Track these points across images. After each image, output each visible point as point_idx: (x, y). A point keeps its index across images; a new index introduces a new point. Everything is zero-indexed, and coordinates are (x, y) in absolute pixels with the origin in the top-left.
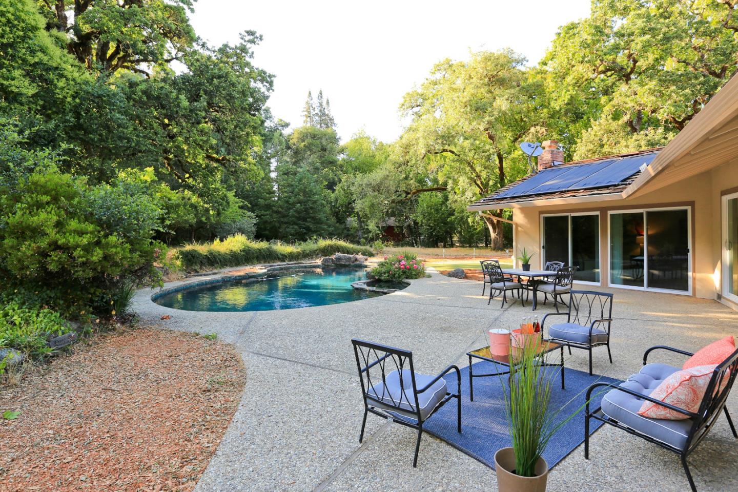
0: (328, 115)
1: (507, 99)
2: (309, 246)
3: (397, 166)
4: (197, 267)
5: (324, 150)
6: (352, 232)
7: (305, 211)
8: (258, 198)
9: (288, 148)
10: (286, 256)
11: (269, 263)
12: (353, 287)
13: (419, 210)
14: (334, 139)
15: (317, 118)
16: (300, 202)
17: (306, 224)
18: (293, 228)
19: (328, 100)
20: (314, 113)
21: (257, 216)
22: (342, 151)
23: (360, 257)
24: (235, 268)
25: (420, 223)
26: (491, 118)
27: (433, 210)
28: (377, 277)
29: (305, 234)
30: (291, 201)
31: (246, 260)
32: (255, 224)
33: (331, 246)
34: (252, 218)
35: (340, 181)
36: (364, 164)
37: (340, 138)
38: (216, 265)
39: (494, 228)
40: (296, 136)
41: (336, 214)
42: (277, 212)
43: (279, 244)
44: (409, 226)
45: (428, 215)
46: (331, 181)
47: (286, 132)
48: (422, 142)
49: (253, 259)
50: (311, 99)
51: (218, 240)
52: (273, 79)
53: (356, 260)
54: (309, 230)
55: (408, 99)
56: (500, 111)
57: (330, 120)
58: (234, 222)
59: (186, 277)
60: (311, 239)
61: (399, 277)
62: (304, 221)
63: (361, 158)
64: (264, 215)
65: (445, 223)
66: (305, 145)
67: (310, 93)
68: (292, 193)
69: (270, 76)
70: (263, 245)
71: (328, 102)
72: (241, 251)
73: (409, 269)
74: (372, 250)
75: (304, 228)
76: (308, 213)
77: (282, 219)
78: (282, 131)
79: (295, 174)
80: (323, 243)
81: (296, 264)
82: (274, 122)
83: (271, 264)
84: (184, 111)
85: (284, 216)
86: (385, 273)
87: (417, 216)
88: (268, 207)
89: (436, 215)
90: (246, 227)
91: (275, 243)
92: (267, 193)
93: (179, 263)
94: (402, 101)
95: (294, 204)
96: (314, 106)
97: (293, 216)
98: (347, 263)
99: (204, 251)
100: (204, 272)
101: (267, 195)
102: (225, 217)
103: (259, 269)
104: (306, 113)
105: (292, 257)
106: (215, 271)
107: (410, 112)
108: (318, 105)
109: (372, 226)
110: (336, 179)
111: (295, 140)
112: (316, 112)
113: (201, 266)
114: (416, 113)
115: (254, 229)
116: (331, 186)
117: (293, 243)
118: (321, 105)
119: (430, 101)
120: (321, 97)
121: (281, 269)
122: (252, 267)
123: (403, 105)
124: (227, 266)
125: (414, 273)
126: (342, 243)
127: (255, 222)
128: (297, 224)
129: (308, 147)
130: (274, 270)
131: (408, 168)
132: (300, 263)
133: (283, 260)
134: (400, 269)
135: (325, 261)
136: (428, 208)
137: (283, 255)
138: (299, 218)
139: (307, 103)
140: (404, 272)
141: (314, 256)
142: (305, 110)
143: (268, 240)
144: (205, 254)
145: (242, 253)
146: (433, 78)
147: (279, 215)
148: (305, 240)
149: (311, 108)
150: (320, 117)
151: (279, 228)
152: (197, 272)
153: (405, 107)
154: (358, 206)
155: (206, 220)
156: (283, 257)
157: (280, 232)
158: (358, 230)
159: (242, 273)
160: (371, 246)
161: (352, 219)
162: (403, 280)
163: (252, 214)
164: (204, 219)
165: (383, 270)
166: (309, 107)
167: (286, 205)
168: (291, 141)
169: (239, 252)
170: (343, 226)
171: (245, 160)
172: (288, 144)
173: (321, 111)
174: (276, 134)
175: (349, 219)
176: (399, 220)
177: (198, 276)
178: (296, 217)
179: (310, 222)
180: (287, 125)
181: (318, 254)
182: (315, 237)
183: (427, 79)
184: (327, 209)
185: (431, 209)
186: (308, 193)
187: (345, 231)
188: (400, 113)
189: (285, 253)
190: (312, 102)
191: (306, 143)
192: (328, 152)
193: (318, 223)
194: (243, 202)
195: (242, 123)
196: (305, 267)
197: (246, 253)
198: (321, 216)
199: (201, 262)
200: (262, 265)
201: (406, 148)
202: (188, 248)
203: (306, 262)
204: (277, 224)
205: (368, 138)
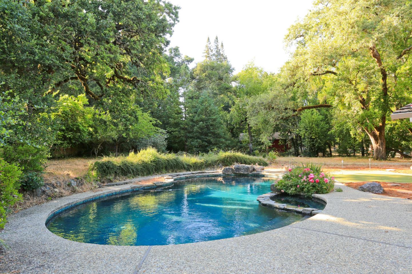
0: (222, 55)
1: (398, 16)
2: (211, 156)
3: (285, 87)
4: (111, 178)
5: (221, 79)
6: (244, 144)
7: (207, 128)
8: (169, 117)
9: (193, 78)
10: (191, 166)
11: (176, 172)
12: (260, 202)
13: (302, 125)
14: (229, 69)
15: (214, 57)
16: (202, 120)
17: (208, 138)
18: (197, 142)
19: (222, 43)
20: (212, 54)
21: (168, 132)
22: (235, 80)
23: (257, 167)
24: (146, 178)
25: (303, 136)
26: (380, 35)
27: (314, 125)
28: (283, 191)
29: (207, 146)
30: (195, 119)
31: (155, 170)
32: (166, 139)
33: (231, 157)
34: (164, 134)
35: (234, 103)
36: (254, 89)
37: (233, 69)
38: (129, 175)
39: (376, 140)
40: (199, 68)
41: (231, 130)
42: (184, 129)
43: (185, 155)
44: (292, 139)
45: (309, 129)
46: (227, 105)
47: (191, 66)
48: (310, 63)
49: (162, 169)
50: (210, 44)
51: (133, 153)
52: (178, 10)
53: (254, 170)
54: (209, 142)
55: (292, 31)
56: (391, 27)
57: (224, 58)
58: (149, 137)
59: (100, 187)
60: (212, 151)
61: (309, 191)
62: (205, 136)
63: (251, 85)
64: (174, 132)
65: (326, 136)
66: (206, 76)
67: (209, 39)
68: (196, 113)
69: (175, 8)
70: (171, 156)
71: (222, 45)
72: (151, 162)
73: (319, 183)
74: (266, 160)
75: (206, 142)
76: (208, 129)
77: (188, 134)
78: (188, 65)
79: (198, 98)
80: (223, 154)
81: (200, 173)
82: (181, 58)
83: (177, 174)
84: (91, 28)
85: (189, 132)
86: (291, 186)
87: (300, 130)
88: (177, 125)
89: (317, 129)
90: (159, 141)
91: (182, 155)
92: (176, 114)
93: (94, 173)
94: (287, 33)
95: (197, 122)
96: (211, 48)
97: (197, 132)
98: (246, 173)
99: (119, 162)
100: (118, 182)
101: (176, 115)
102: (141, 133)
103: (166, 179)
104: (206, 54)
105: (196, 166)
106: (128, 180)
107: (295, 42)
108: (215, 47)
109: (265, 139)
110: (230, 102)
111: (198, 72)
112: (213, 53)
113: (115, 176)
114: (300, 42)
115: (165, 143)
116: (227, 108)
117: (197, 154)
118: (217, 47)
119: (313, 29)
120: (217, 41)
121: (187, 178)
122: (160, 176)
123: (288, 36)
124: (139, 175)
125: (325, 187)
126: (239, 154)
127: (166, 137)
128: (200, 139)
129: (209, 77)
130: (181, 179)
131: (295, 89)
132: (203, 173)
133: (188, 170)
134: (309, 183)
135: (225, 171)
136: (309, 123)
137: (188, 165)
138: (201, 134)
139: (207, 46)
140: (314, 186)
141: (215, 166)
142: (205, 52)
143: (176, 151)
144: (119, 165)
145: (153, 164)
146: (315, 9)
147: (186, 131)
148: (207, 152)
149: (210, 50)
150: (217, 56)
151: (186, 141)
152: (111, 181)
153: (290, 37)
154: (252, 122)
155: (126, 135)
156: (189, 167)
157: (187, 145)
158: (249, 143)
159: (150, 183)
160: (264, 157)
161: (244, 134)
162: (313, 195)
163: (164, 131)
164: (124, 135)
165: (289, 183)
166: (209, 49)
167: (191, 123)
168: (194, 73)
169: (150, 163)
170: (236, 140)
171: (153, 80)
172: (193, 75)
173: (217, 52)
174: (183, 67)
175: (241, 134)
176: (283, 134)
177: (110, 185)
178: (200, 133)
179: (211, 136)
180: (191, 60)
181: (219, 164)
182: (216, 149)
183: (310, 11)
184: (224, 126)
185: (312, 124)
186: (208, 113)
187: (239, 144)
188: (285, 44)
189: (190, 163)
190: (210, 45)
191: (206, 73)
192: (224, 81)
193: (217, 137)
194: (156, 121)
195: (149, 42)
196: (208, 176)
197: (156, 164)
198: (220, 131)
199: (116, 172)
200: (170, 174)
201: (293, 71)
202: (105, 159)
203: (209, 172)
204: (184, 139)
205: (256, 69)
